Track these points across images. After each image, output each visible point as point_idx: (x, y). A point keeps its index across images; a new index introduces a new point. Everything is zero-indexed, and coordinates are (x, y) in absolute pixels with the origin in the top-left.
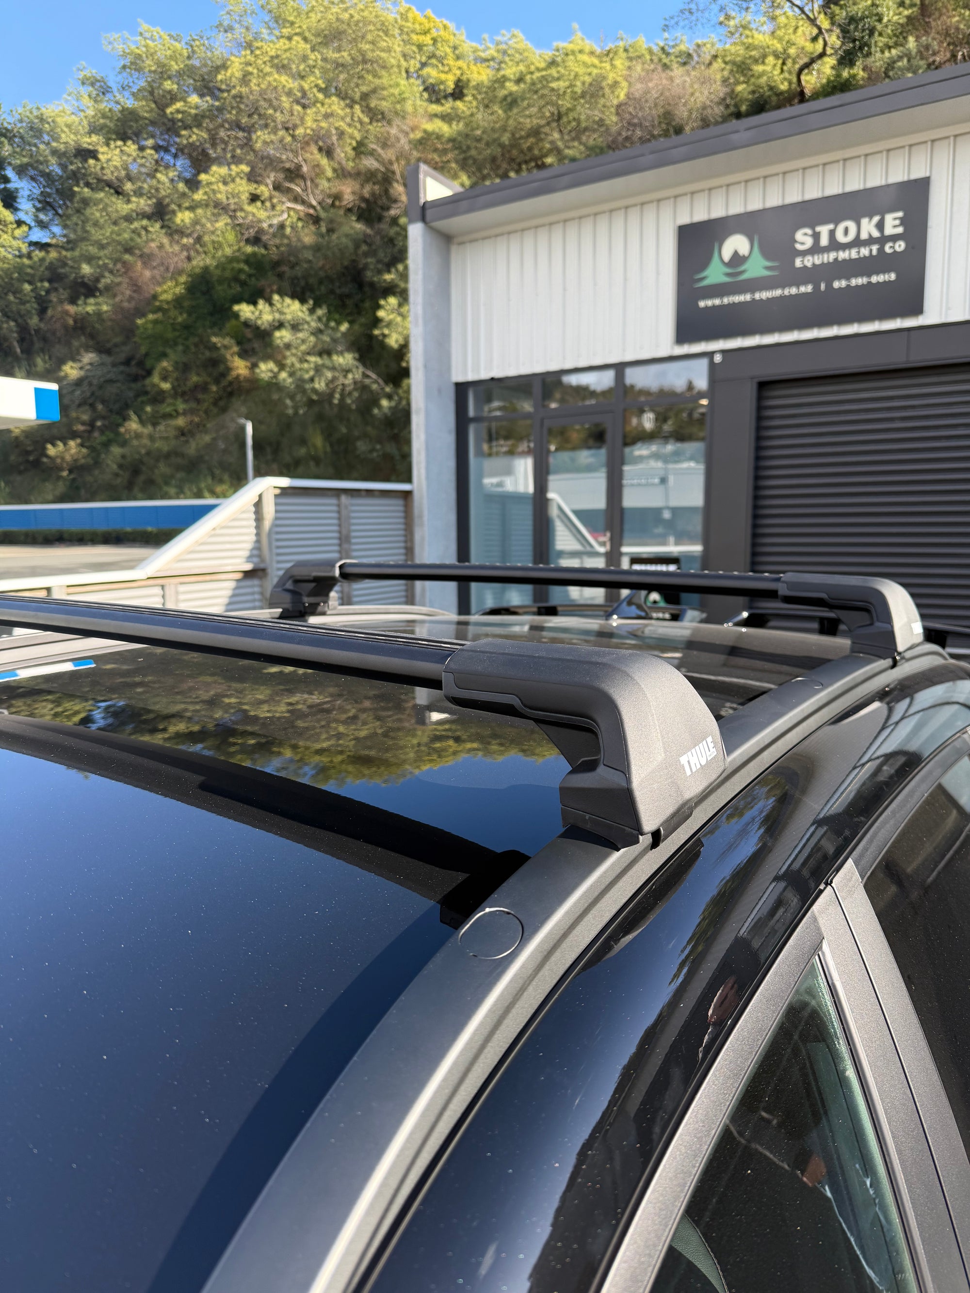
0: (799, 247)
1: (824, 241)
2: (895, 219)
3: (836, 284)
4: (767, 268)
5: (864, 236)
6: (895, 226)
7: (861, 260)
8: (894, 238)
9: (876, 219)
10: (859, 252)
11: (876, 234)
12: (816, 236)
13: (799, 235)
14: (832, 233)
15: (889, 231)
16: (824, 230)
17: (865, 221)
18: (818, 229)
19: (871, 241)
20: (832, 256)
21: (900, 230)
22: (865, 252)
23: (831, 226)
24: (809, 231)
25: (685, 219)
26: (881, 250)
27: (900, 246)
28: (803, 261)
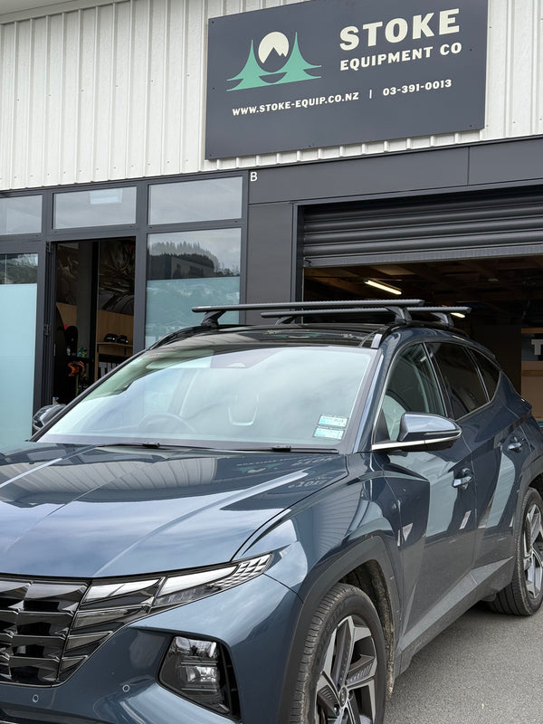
0: (343, 46)
1: (372, 41)
2: (450, 16)
3: (386, 92)
4: (307, 71)
5: (417, 35)
6: (450, 25)
7: (413, 63)
8: (450, 39)
9: (429, 16)
10: (411, 55)
11: (429, 33)
12: (363, 35)
13: (344, 35)
14: (381, 32)
15: (444, 29)
16: (372, 28)
17: (417, 19)
18: (365, 27)
19: (424, 41)
20: (381, 58)
21: (456, 29)
22: (417, 54)
23: (380, 24)
24: (355, 30)
25: (217, 13)
26: (435, 52)
27: (457, 48)
28: (348, 64)
